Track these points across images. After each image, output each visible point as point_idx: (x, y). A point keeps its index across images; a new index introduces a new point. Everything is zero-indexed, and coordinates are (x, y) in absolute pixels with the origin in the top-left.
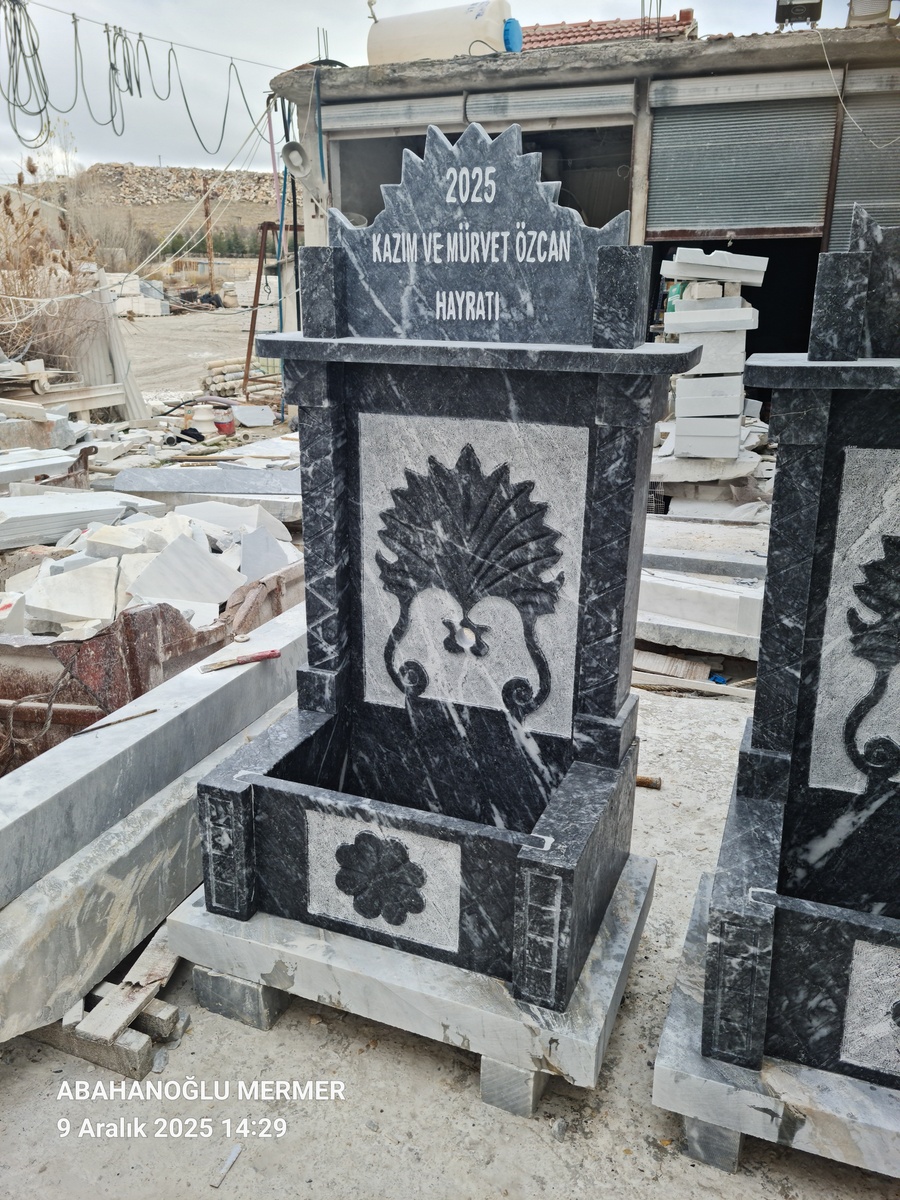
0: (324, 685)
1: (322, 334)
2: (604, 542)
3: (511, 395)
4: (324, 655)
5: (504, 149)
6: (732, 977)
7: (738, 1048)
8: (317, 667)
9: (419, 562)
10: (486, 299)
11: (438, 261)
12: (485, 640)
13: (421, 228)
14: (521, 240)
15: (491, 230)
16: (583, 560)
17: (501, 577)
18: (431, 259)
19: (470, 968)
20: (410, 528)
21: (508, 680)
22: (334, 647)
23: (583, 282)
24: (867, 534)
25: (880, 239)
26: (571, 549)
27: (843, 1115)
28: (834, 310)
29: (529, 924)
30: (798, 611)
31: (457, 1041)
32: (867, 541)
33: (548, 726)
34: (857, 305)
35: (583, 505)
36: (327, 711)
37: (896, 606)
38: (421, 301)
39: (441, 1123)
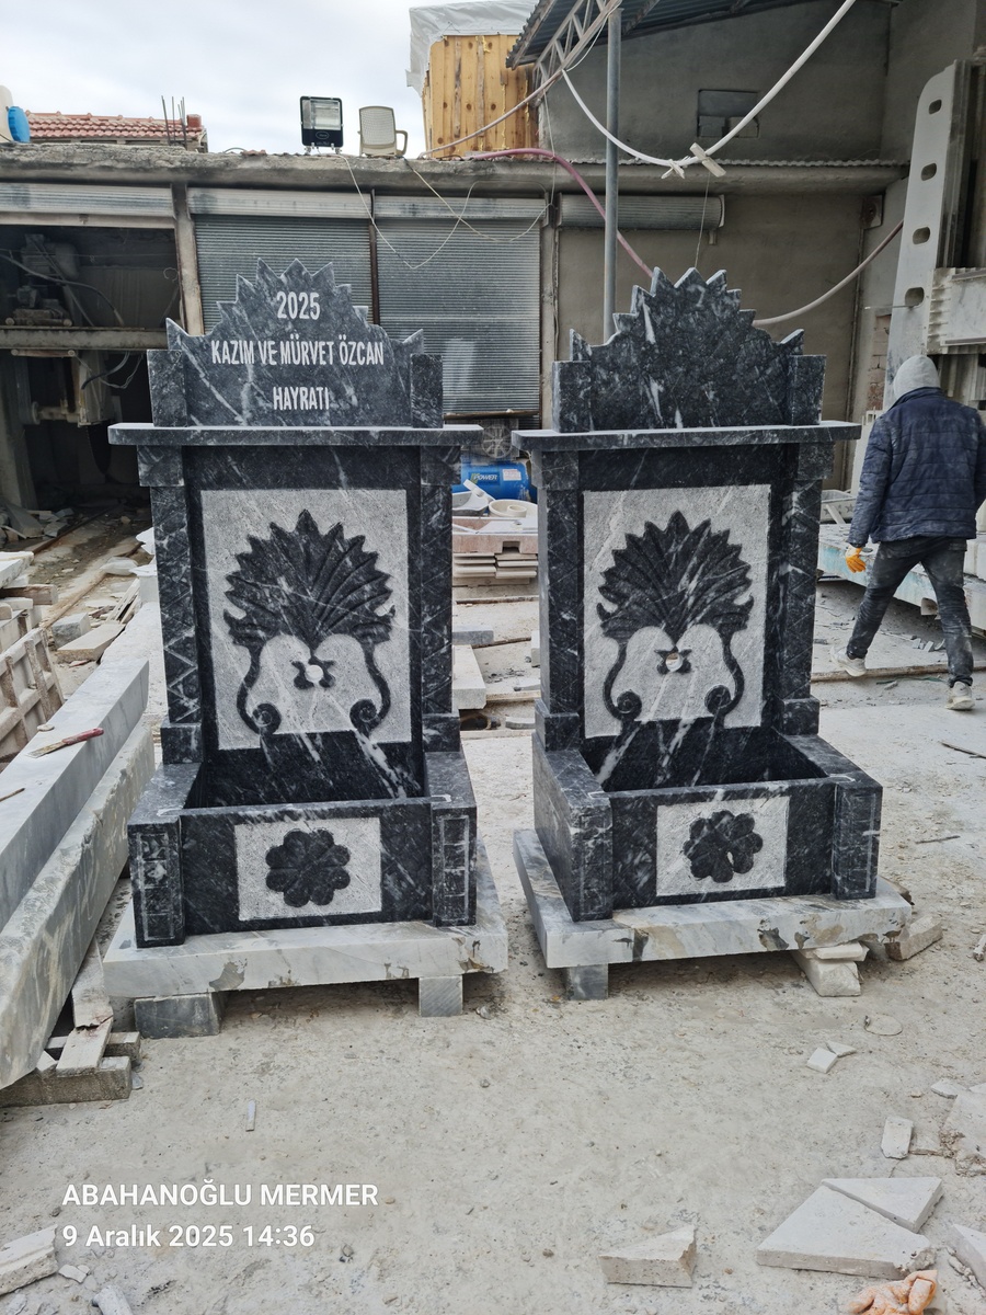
0: (190, 738)
1: (174, 424)
2: (433, 574)
3: (340, 468)
4: (187, 709)
5: (325, 280)
6: (589, 855)
7: (597, 907)
8: (180, 722)
9: (267, 615)
10: (317, 393)
11: (273, 363)
12: (331, 673)
13: (257, 337)
14: (343, 348)
15: (319, 340)
16: (410, 594)
17: (342, 617)
18: (267, 361)
19: (393, 920)
20: (256, 586)
21: (354, 703)
22: (196, 700)
23: (395, 380)
24: (603, 550)
25: (590, 353)
26: (399, 586)
27: (670, 925)
28: (572, 399)
29: (445, 862)
30: (572, 607)
31: (397, 974)
32: (603, 555)
33: (391, 736)
34: (586, 396)
35: (406, 550)
36: (194, 761)
37: (626, 597)
38: (259, 395)
39: (399, 1038)
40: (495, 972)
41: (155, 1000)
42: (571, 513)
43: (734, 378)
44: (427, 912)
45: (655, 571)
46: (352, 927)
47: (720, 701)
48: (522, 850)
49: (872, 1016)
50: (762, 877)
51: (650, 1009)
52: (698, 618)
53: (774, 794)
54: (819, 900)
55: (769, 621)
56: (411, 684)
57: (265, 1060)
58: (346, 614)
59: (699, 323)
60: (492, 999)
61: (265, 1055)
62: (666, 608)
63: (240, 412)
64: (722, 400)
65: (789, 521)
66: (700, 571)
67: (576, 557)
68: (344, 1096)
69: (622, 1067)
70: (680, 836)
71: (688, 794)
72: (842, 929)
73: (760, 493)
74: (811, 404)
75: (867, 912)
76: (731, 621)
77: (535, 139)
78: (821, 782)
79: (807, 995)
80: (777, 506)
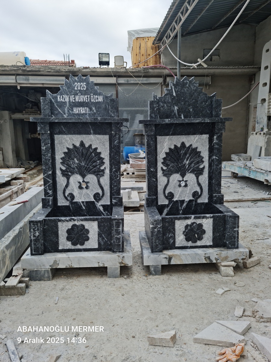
0: (49, 201)
1: (47, 116)
2: (115, 157)
3: (91, 129)
4: (49, 193)
5: (87, 80)
6: (156, 233)
7: (158, 249)
8: (47, 197)
9: (71, 169)
10: (85, 109)
11: (74, 101)
12: (88, 185)
13: (69, 94)
14: (92, 97)
15: (86, 95)
16: (110, 163)
17: (91, 169)
18: (72, 101)
19: (101, 251)
20: (69, 161)
21: (94, 193)
22: (51, 191)
23: (106, 106)
24: (162, 152)
25: (158, 99)
26: (107, 161)
27: (179, 254)
28: (153, 110)
29: (115, 234)
30: (153, 167)
31: (101, 265)
32: (163, 154)
33: (104, 203)
34: (157, 110)
35: (109, 151)
36: (50, 208)
37: (169, 165)
38: (70, 109)
39: (101, 283)
40: (129, 265)
41: (34, 270)
42: (153, 141)
43: (197, 105)
44: (110, 249)
45: (177, 158)
46: (89, 252)
47: (196, 195)
48: (141, 236)
49: (237, 282)
50: (206, 242)
51: (173, 278)
52: (189, 171)
53: (208, 218)
54: (222, 249)
55: (209, 173)
56: (110, 188)
57: (63, 287)
58: (92, 169)
59: (187, 91)
60: (129, 274)
61: (63, 286)
62: (180, 168)
63: (65, 114)
64: (194, 111)
65: (214, 144)
66: (189, 158)
67: (154, 154)
68: (83, 296)
69: (163, 292)
70: (182, 229)
71: (184, 217)
72: (228, 257)
73: (206, 137)
74: (219, 112)
75: (236, 252)
76: (198, 172)
77: (160, 63)
78: (222, 214)
79: (218, 276)
80: (211, 140)
